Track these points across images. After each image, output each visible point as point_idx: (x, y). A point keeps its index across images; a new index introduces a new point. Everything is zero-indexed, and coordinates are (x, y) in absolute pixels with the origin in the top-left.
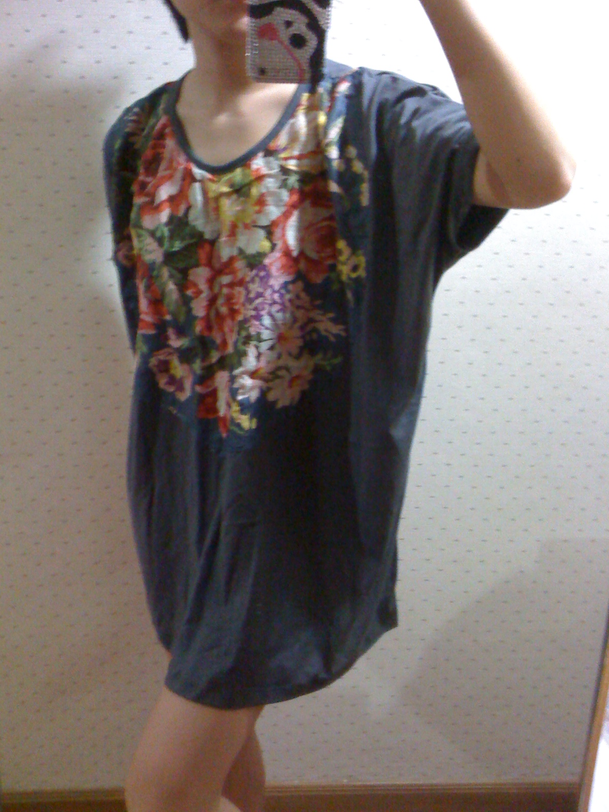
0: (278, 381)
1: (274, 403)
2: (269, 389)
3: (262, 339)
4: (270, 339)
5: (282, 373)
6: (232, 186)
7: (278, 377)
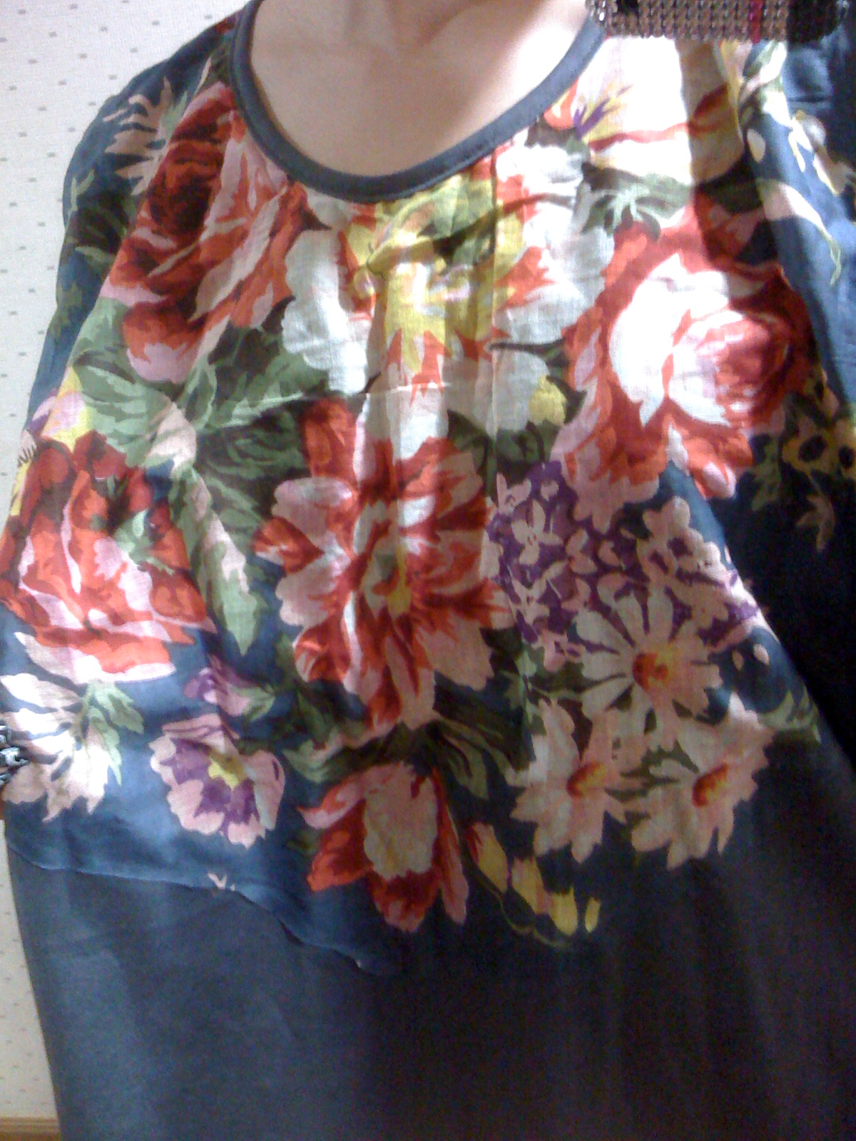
0: (657, 793)
1: (659, 855)
2: (635, 819)
3: (586, 680)
4: (612, 677)
5: (667, 768)
6: (429, 230)
7: (654, 782)
